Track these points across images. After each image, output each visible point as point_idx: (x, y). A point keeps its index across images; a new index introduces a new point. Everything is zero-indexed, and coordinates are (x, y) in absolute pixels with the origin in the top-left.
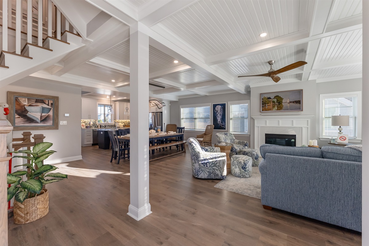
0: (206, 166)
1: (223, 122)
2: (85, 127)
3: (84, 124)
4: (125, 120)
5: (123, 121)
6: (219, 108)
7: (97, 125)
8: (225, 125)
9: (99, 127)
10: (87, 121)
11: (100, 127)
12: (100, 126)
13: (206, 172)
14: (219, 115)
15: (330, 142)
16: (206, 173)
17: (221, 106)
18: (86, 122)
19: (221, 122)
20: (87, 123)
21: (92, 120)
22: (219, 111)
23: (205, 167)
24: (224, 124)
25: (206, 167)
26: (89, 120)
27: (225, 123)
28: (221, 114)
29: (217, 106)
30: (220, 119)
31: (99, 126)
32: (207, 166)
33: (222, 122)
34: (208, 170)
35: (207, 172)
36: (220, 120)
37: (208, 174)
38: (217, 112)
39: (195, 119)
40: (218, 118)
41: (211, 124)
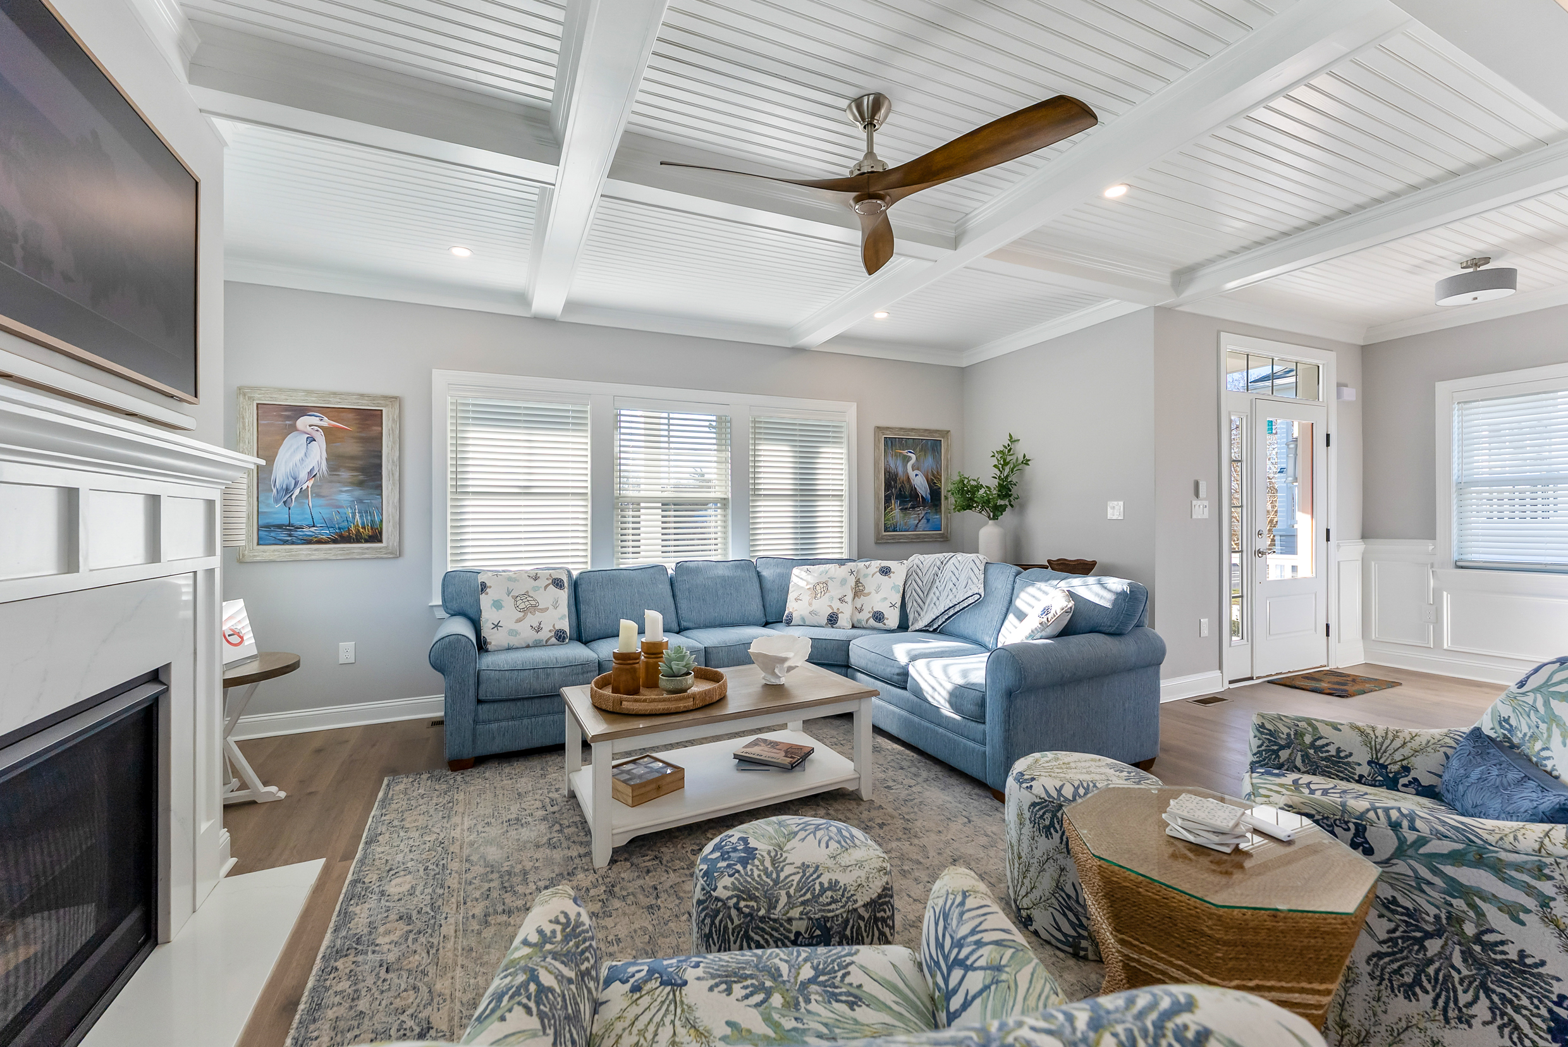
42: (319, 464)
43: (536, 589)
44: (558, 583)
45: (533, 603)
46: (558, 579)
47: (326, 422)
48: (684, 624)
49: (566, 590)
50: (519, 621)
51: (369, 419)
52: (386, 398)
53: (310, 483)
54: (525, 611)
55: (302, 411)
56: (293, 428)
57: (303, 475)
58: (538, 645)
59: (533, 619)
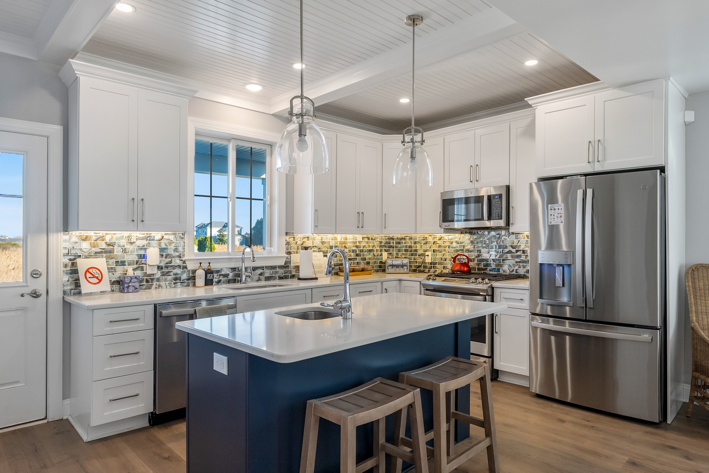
2: (105, 285)
3: (101, 263)
4: (340, 237)
5: (328, 238)
7: (190, 266)
9: (200, 281)
10: (123, 242)
11: (208, 282)
12: (208, 272)
18: (117, 251)
20: (127, 258)
21: (157, 235)
26: (135, 234)
31: (200, 274)
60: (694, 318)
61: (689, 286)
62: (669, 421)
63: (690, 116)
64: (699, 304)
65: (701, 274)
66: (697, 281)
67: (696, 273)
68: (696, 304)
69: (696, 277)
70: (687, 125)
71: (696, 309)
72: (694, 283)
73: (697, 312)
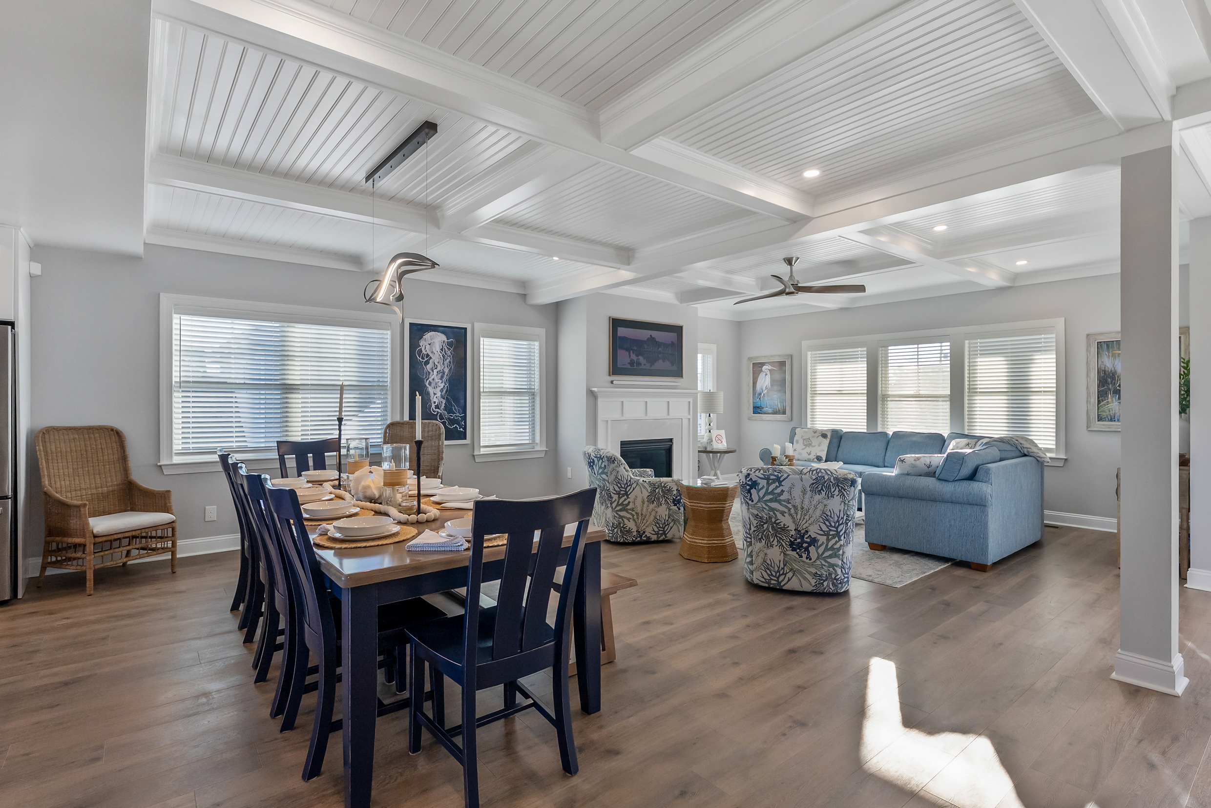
0: (804, 556)
1: (455, 408)
6: (434, 343)
8: (464, 418)
13: (807, 576)
14: (434, 375)
15: (706, 448)
16: (805, 579)
17: (443, 337)
19: (446, 409)
22: (436, 358)
23: (804, 559)
24: (457, 415)
25: (808, 561)
27: (464, 411)
28: (447, 371)
29: (428, 336)
30: (439, 394)
32: (809, 558)
33: (449, 409)
34: (813, 570)
35: (809, 577)
36: (442, 397)
37: (813, 582)
38: (427, 363)
39: (288, 389)
40: (431, 390)
41: (397, 419)
42: (768, 384)
43: (813, 437)
44: (824, 436)
45: (810, 443)
46: (824, 434)
47: (770, 367)
48: (886, 464)
49: (828, 440)
50: (803, 449)
51: (782, 364)
52: (787, 355)
53: (766, 391)
54: (806, 445)
55: (763, 364)
56: (761, 370)
57: (764, 388)
58: (809, 460)
59: (808, 450)
60: (47, 483)
61: (40, 450)
62: (20, 596)
63: (37, 269)
64: (51, 467)
65: (52, 437)
66: (48, 444)
67: (47, 436)
68: (48, 468)
69: (47, 440)
70: (32, 277)
71: (49, 472)
72: (45, 446)
73: (49, 476)
